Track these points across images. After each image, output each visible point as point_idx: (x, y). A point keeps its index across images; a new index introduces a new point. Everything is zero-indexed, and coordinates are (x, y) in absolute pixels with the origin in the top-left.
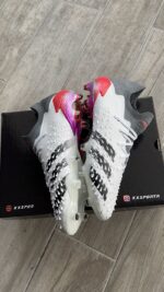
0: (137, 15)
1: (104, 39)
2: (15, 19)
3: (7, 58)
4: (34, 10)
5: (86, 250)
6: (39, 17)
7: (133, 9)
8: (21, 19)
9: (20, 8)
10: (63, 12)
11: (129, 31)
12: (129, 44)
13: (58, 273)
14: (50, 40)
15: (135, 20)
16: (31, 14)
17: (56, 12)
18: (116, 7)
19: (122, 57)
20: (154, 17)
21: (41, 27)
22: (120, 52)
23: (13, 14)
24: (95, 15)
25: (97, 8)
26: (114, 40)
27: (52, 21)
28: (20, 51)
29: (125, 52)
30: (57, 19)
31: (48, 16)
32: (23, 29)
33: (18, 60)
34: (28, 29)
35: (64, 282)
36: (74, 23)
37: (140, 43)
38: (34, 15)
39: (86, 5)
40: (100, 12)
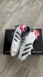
0: (39, 10)
1: (30, 15)
2: (9, 8)
3: (7, 17)
4: (14, 6)
5: (22, 65)
6: (15, 8)
7: (38, 8)
8: (11, 8)
9: (11, 5)
10: (21, 7)
11: (37, 13)
12: (36, 16)
13: (15, 70)
14: (17, 14)
15: (38, 11)
17: (20, 7)
18: (34, 7)
19: (35, 19)
21: (16, 10)
22: (34, 18)
23: (9, 7)
24: (29, 9)
25: (29, 7)
26: (33, 15)
27: (18, 9)
28: (10, 16)
29: (35, 18)
30: (20, 9)
31: (18, 8)
32: (11, 10)
33: (9, 18)
34: (13, 10)
35: (15, 72)
36: (23, 10)
37: (39, 16)
38: (14, 7)
39: (27, 6)
40: (30, 8)
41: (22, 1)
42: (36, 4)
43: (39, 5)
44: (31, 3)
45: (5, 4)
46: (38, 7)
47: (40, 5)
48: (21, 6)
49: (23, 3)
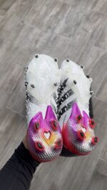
1: (72, 51)
6: (45, 41)
7: (86, 38)
8: (37, 42)
9: (37, 37)
10: (55, 39)
11: (83, 48)
12: (83, 54)
15: (86, 43)
16: (41, 39)
17: (52, 39)
18: (78, 37)
20: (94, 41)
21: (45, 46)
22: (79, 57)
23: (33, 40)
24: (69, 41)
26: (77, 52)
29: (81, 57)
30: (52, 42)
31: (48, 40)
32: (38, 46)
34: (40, 46)
36: (59, 44)
37: (88, 53)
38: (43, 40)
39: (65, 36)
40: (71, 39)
41: (55, 27)
42: (82, 31)
43: (87, 32)
44: (73, 29)
45: (27, 36)
46: (85, 35)
47: (90, 31)
48: (54, 37)
49: (57, 31)
